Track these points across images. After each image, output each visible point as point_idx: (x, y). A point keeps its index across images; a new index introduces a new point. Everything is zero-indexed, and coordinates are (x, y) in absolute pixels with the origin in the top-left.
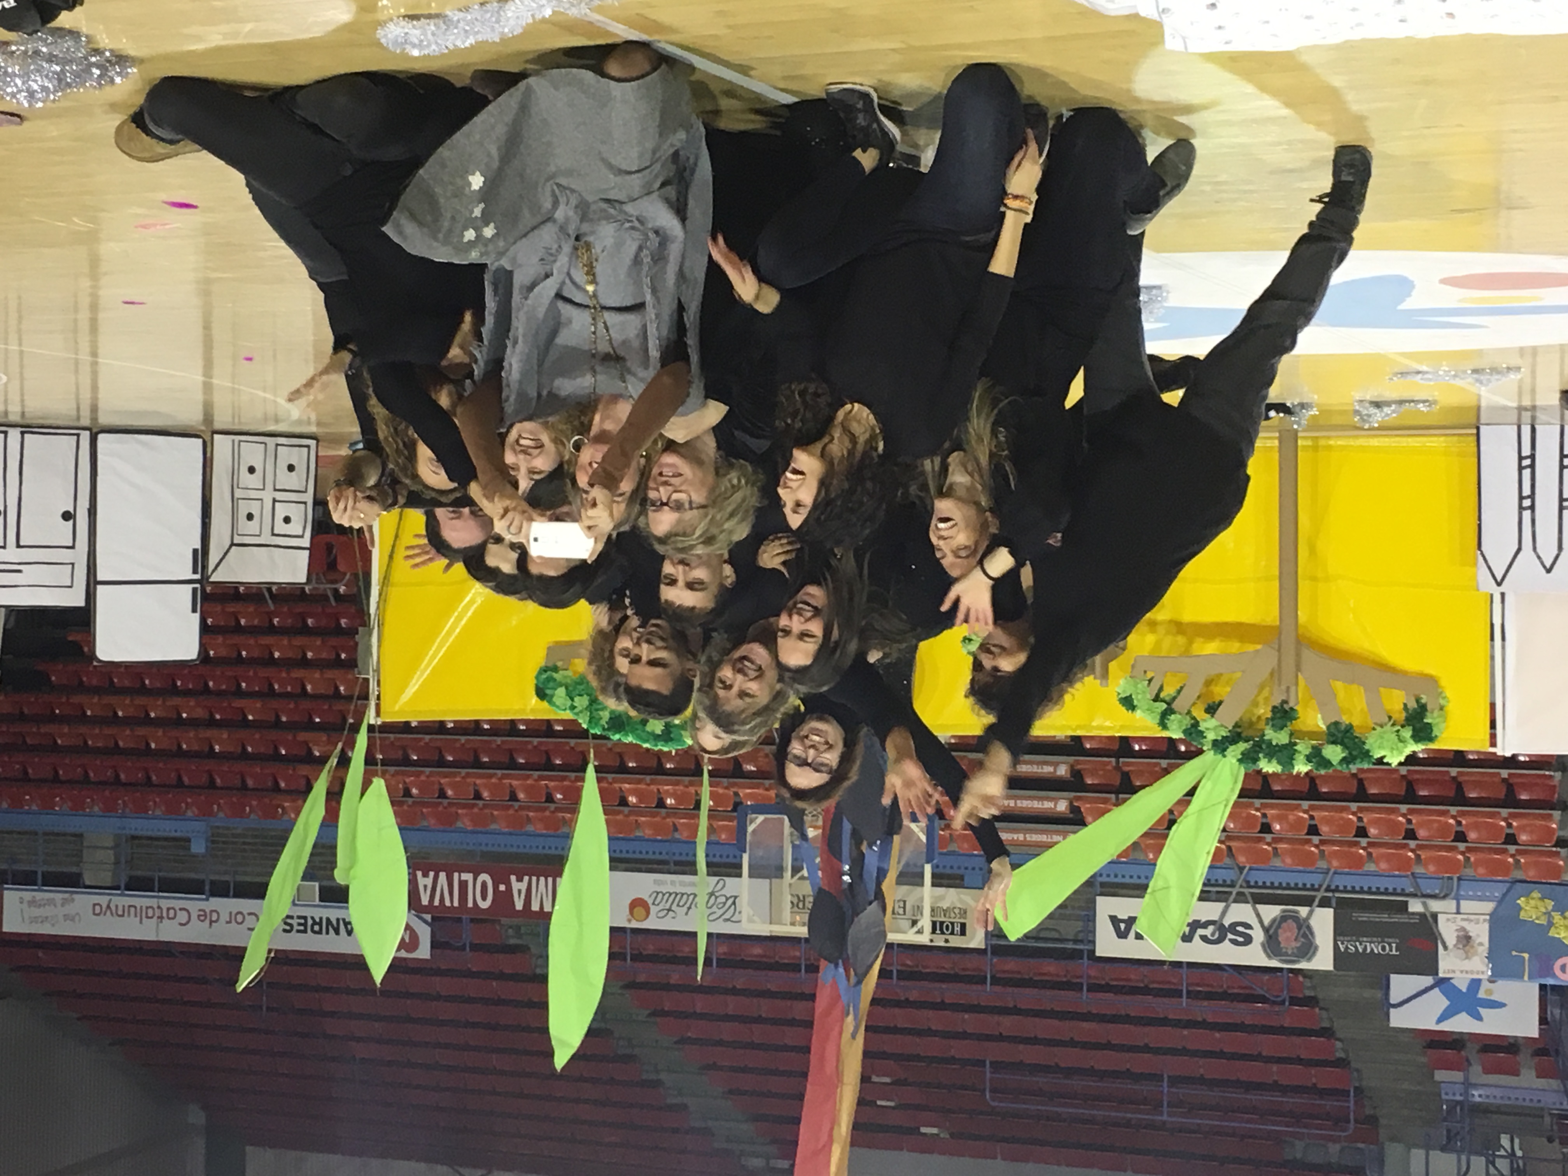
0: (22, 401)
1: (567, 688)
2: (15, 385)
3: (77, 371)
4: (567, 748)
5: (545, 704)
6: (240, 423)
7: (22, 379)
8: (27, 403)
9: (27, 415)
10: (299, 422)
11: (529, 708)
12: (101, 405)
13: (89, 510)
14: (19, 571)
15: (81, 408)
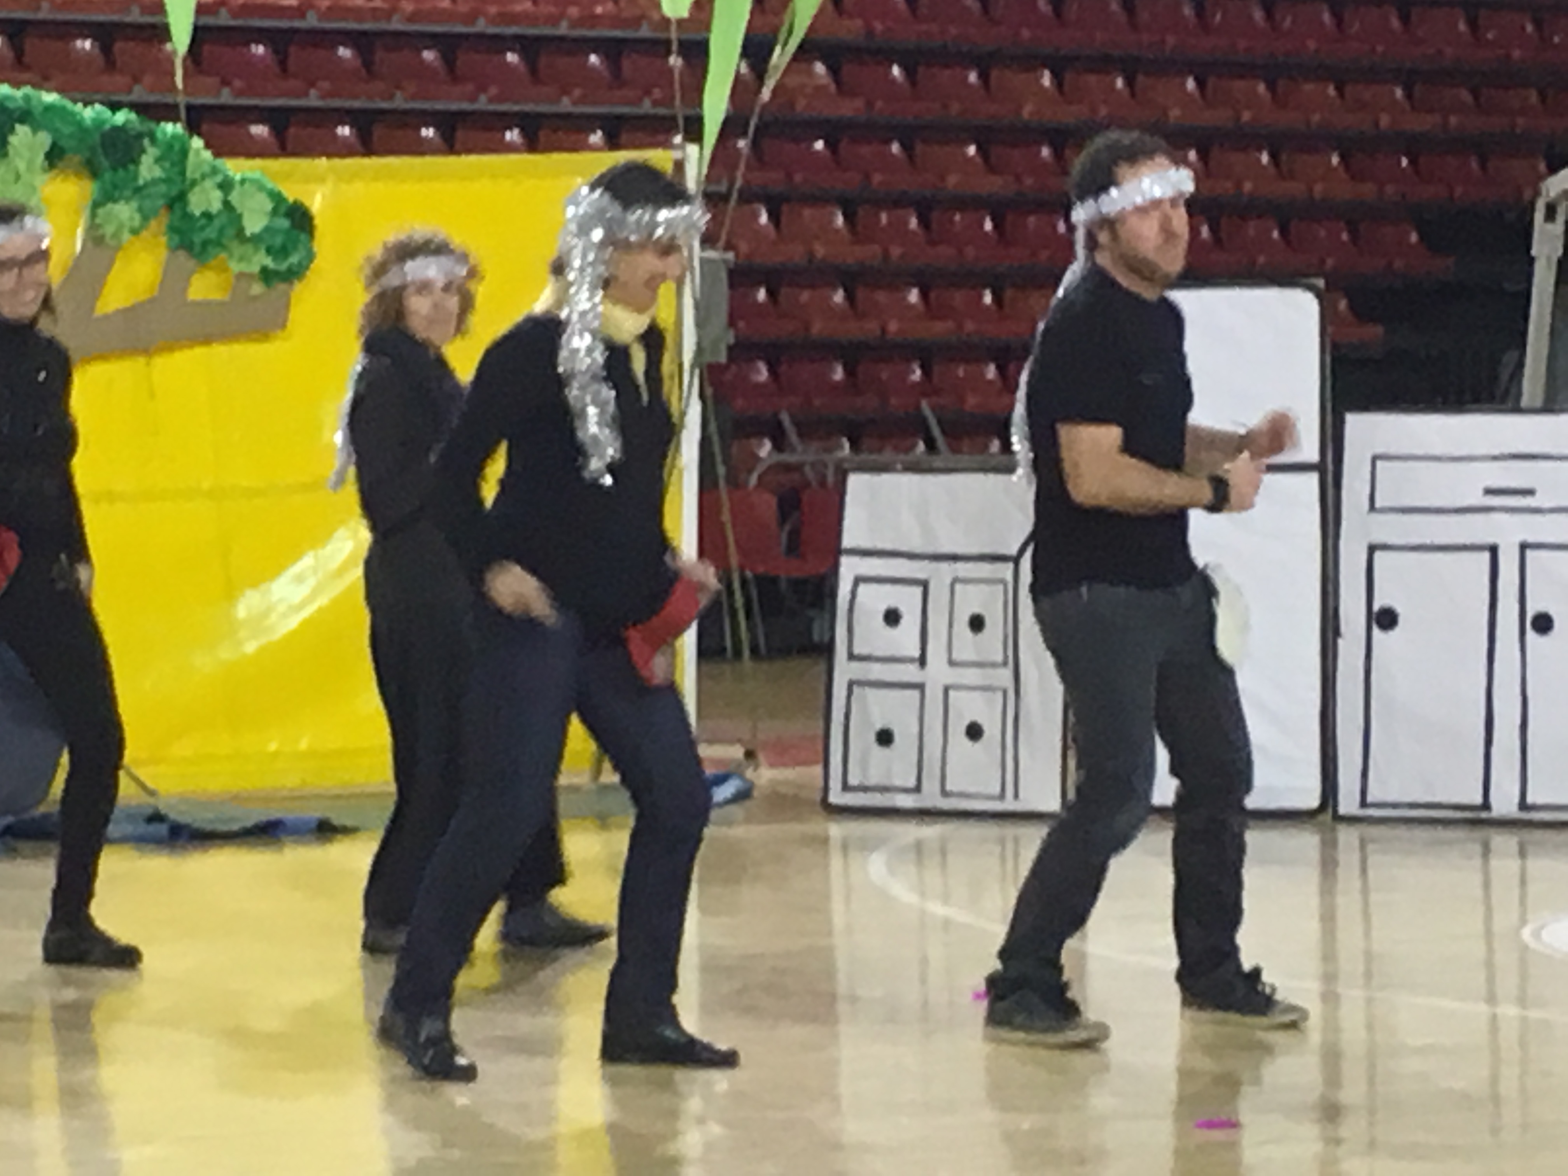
0: (1487, 885)
1: (240, 231)
2: (1503, 921)
3: (1369, 956)
4: (238, 83)
5: (291, 194)
6: (1002, 842)
7: (1489, 934)
8: (1477, 879)
9: (1478, 848)
10: (867, 846)
11: (329, 185)
12: (1312, 876)
13: (1337, 633)
14: (1489, 492)
15: (1357, 872)
